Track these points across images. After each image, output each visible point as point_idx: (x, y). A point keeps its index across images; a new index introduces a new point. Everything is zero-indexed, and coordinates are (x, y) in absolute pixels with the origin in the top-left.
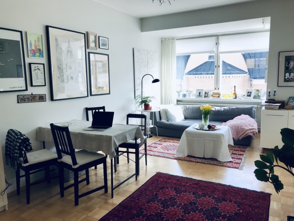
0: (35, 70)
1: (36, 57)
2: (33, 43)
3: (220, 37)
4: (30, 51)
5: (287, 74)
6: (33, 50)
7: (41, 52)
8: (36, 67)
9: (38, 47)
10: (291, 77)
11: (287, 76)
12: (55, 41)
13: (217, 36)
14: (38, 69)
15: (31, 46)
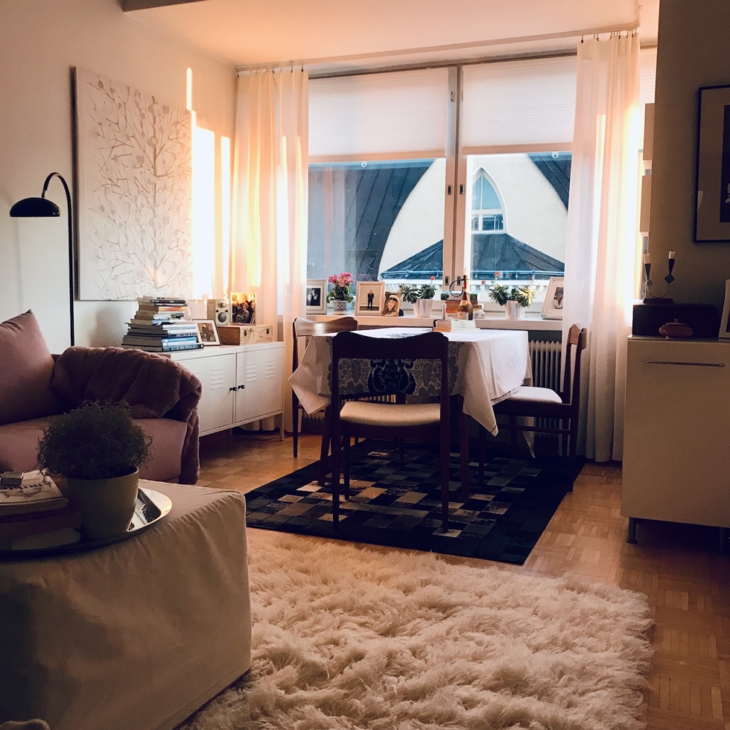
3: (465, 69)
13: (456, 66)
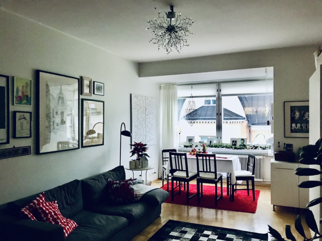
0: (21, 119)
1: (23, 104)
2: (20, 88)
4: (16, 98)
5: (294, 125)
6: (19, 96)
7: (29, 99)
8: (22, 116)
9: (25, 94)
10: (297, 128)
11: (293, 127)
12: (46, 87)
13: (218, 83)
14: (24, 118)
15: (17, 92)
